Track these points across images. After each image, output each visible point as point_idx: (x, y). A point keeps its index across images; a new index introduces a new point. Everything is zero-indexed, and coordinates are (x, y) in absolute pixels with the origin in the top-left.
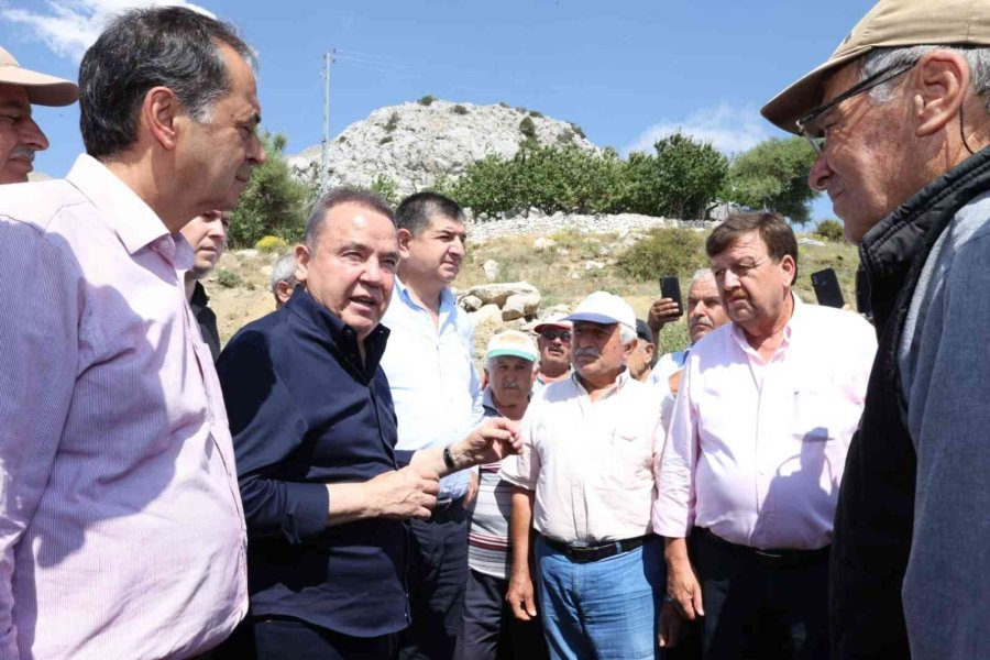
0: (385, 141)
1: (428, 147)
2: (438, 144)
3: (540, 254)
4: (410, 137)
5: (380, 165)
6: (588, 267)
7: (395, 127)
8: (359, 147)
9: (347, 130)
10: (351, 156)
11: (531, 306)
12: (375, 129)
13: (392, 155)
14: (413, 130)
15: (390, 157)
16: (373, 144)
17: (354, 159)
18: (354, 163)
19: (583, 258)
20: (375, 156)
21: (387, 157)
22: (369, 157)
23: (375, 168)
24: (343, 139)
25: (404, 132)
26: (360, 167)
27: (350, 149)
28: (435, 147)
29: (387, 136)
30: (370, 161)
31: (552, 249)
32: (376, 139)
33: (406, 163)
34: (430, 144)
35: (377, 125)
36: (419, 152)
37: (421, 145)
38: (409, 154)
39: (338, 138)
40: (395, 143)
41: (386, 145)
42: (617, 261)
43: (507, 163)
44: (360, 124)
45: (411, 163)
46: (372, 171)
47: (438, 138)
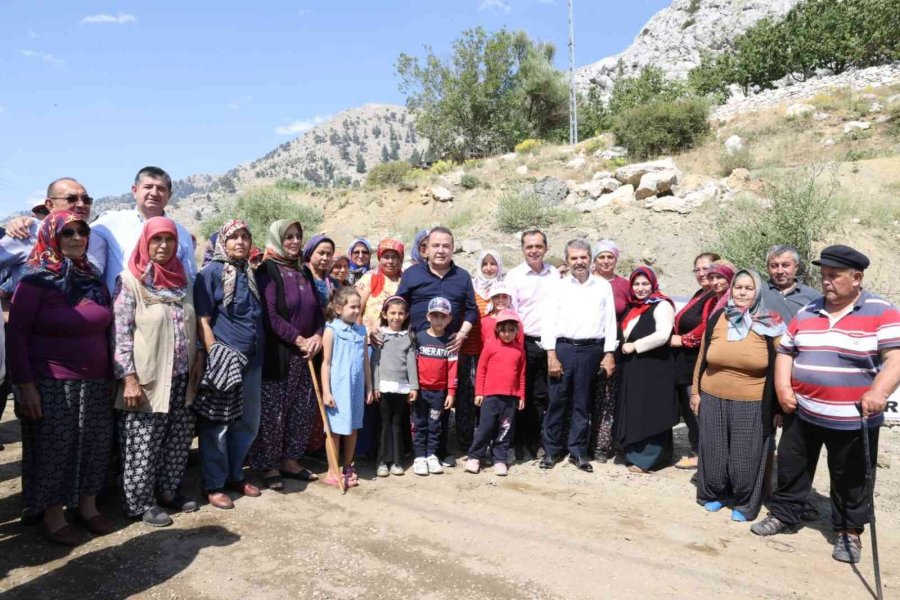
0: (688, 24)
1: (734, 21)
2: (744, 16)
3: (791, 123)
4: (714, 15)
5: (682, 50)
6: (847, 130)
7: (699, 8)
8: (663, 36)
9: (650, 22)
10: (654, 47)
11: (663, 183)
12: (677, 14)
13: (695, 37)
14: (717, 7)
15: (693, 41)
16: (675, 31)
17: (656, 50)
18: (657, 54)
19: (845, 120)
20: (677, 43)
21: (689, 41)
22: (672, 45)
23: (677, 54)
24: (646, 32)
25: (707, 11)
26: (664, 56)
27: (653, 40)
28: (741, 19)
29: (689, 19)
30: (673, 48)
31: (806, 115)
32: (679, 25)
33: (710, 43)
34: (735, 17)
35: (679, 10)
36: (723, 28)
37: (726, 21)
38: (713, 33)
39: (641, 32)
40: (698, 24)
41: (690, 28)
42: (889, 117)
43: (778, 25)
44: (663, 13)
45: (715, 43)
46: (675, 58)
47: (744, 9)
